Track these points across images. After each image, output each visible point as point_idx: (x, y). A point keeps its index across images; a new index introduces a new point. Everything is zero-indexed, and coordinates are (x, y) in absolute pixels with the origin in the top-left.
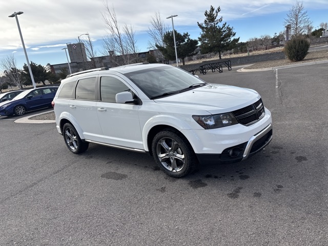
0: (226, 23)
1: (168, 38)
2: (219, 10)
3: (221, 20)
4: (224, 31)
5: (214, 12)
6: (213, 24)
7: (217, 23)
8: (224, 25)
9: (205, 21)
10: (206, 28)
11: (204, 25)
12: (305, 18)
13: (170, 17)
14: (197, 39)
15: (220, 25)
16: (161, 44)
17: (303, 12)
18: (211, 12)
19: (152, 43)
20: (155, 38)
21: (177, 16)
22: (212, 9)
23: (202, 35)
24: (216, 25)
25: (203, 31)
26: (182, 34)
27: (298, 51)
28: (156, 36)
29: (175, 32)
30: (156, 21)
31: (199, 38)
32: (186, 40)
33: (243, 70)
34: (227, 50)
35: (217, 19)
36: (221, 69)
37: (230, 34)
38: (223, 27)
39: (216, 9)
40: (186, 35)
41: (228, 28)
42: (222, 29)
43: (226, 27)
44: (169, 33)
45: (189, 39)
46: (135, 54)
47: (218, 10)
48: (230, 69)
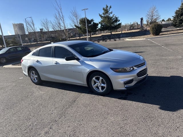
0: (114, 15)
1: (83, 21)
4: (114, 19)
6: (107, 15)
9: (103, 13)
10: (104, 17)
11: (103, 15)
12: (157, 13)
13: (84, 10)
14: (98, 23)
15: (111, 15)
17: (156, 10)
19: (72, 25)
20: (73, 21)
21: (88, 9)
22: (107, 7)
24: (109, 15)
25: (102, 19)
26: (90, 20)
27: (157, 30)
29: (86, 18)
30: (74, 12)
31: (99, 22)
32: (92, 23)
33: (127, 40)
34: (115, 29)
37: (117, 20)
38: (113, 17)
39: (109, 7)
40: (92, 20)
41: (115, 17)
44: (83, 19)
45: (94, 22)
47: (110, 7)
48: (120, 39)
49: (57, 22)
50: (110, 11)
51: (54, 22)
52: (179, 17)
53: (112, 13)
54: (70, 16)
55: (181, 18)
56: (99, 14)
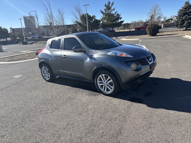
1: (83, 17)
2: (113, 4)
4: (116, 16)
6: (109, 11)
8: (116, 12)
9: (105, 10)
10: (105, 13)
12: (159, 12)
13: (85, 5)
14: (100, 20)
15: (113, 12)
16: (79, 21)
17: (158, 8)
18: (108, 4)
19: (74, 20)
20: (76, 17)
21: (89, 5)
23: (103, 18)
24: (111, 12)
25: (103, 15)
27: (153, 31)
28: (77, 16)
29: (88, 14)
30: (77, 7)
32: (94, 20)
33: (124, 39)
34: (116, 27)
35: (112, 9)
37: (118, 17)
39: (111, 3)
40: (94, 17)
42: (114, 15)
43: (116, 13)
44: (84, 15)
45: (95, 19)
46: (64, 26)
48: (117, 38)
49: (60, 17)
50: (112, 8)
51: (57, 16)
52: (182, 17)
53: (114, 10)
54: (73, 11)
55: (183, 18)
56: (101, 10)
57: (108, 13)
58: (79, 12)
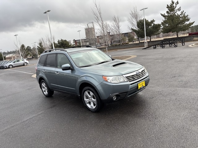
0: (183, 11)
1: (140, 24)
2: (178, 3)
3: (179, 9)
4: (182, 17)
5: (174, 5)
7: (176, 12)
8: (182, 13)
9: (167, 12)
11: (166, 14)
13: (143, 9)
15: (179, 13)
18: (171, 5)
20: (132, 24)
21: (147, 8)
22: (173, 3)
23: (164, 21)
24: (175, 14)
25: (165, 19)
26: (150, 21)
28: (133, 22)
30: (134, 12)
31: (162, 23)
35: (176, 9)
36: (176, 44)
38: (180, 15)
40: (153, 21)
43: (183, 14)
44: (141, 21)
45: (154, 24)
46: (120, 34)
48: (184, 44)
49: (116, 26)
51: (113, 25)
56: (161, 14)
57: (171, 15)
58: (136, 18)
